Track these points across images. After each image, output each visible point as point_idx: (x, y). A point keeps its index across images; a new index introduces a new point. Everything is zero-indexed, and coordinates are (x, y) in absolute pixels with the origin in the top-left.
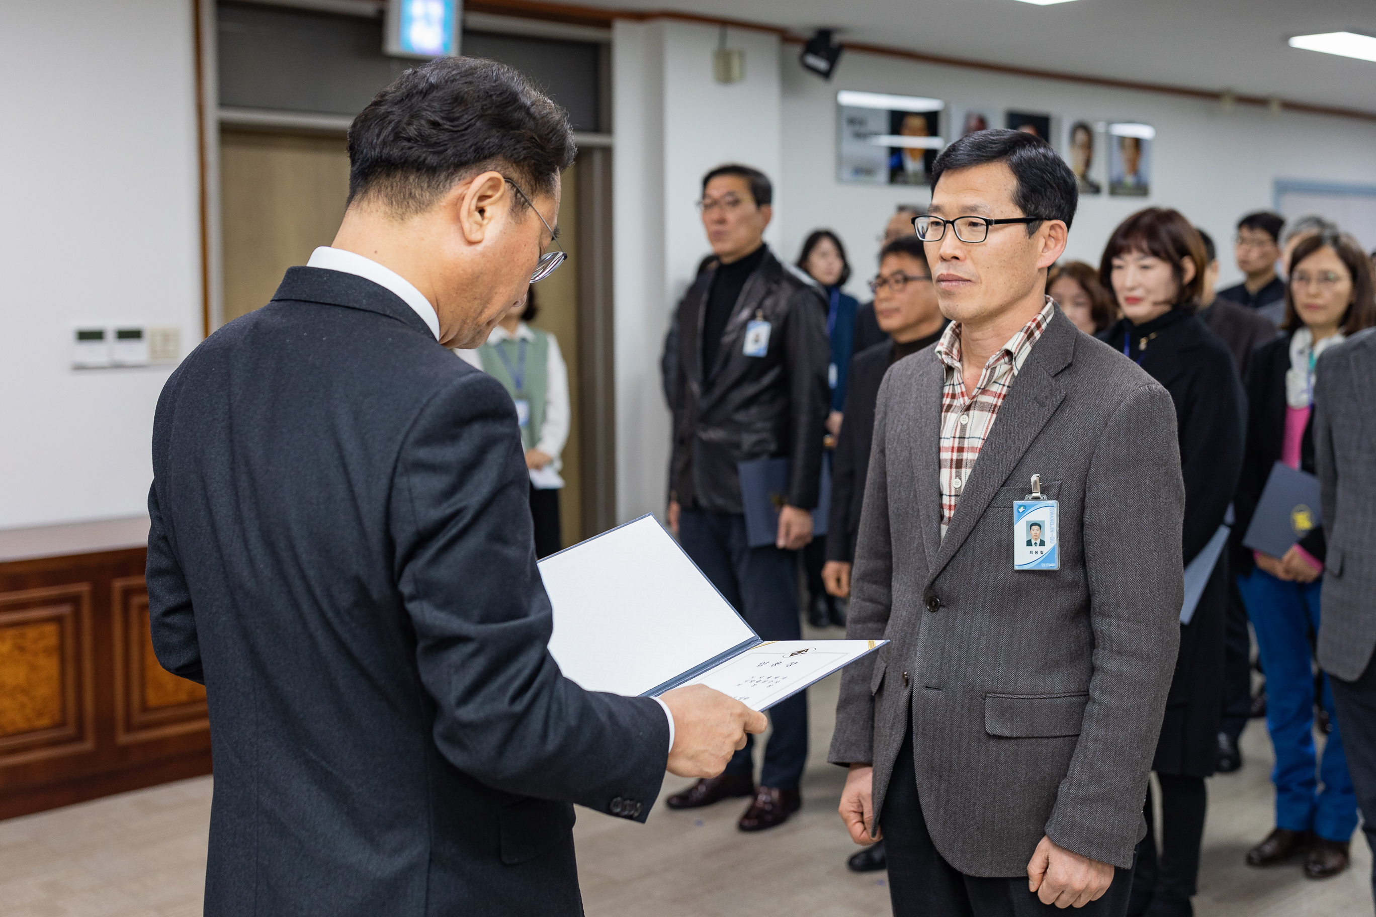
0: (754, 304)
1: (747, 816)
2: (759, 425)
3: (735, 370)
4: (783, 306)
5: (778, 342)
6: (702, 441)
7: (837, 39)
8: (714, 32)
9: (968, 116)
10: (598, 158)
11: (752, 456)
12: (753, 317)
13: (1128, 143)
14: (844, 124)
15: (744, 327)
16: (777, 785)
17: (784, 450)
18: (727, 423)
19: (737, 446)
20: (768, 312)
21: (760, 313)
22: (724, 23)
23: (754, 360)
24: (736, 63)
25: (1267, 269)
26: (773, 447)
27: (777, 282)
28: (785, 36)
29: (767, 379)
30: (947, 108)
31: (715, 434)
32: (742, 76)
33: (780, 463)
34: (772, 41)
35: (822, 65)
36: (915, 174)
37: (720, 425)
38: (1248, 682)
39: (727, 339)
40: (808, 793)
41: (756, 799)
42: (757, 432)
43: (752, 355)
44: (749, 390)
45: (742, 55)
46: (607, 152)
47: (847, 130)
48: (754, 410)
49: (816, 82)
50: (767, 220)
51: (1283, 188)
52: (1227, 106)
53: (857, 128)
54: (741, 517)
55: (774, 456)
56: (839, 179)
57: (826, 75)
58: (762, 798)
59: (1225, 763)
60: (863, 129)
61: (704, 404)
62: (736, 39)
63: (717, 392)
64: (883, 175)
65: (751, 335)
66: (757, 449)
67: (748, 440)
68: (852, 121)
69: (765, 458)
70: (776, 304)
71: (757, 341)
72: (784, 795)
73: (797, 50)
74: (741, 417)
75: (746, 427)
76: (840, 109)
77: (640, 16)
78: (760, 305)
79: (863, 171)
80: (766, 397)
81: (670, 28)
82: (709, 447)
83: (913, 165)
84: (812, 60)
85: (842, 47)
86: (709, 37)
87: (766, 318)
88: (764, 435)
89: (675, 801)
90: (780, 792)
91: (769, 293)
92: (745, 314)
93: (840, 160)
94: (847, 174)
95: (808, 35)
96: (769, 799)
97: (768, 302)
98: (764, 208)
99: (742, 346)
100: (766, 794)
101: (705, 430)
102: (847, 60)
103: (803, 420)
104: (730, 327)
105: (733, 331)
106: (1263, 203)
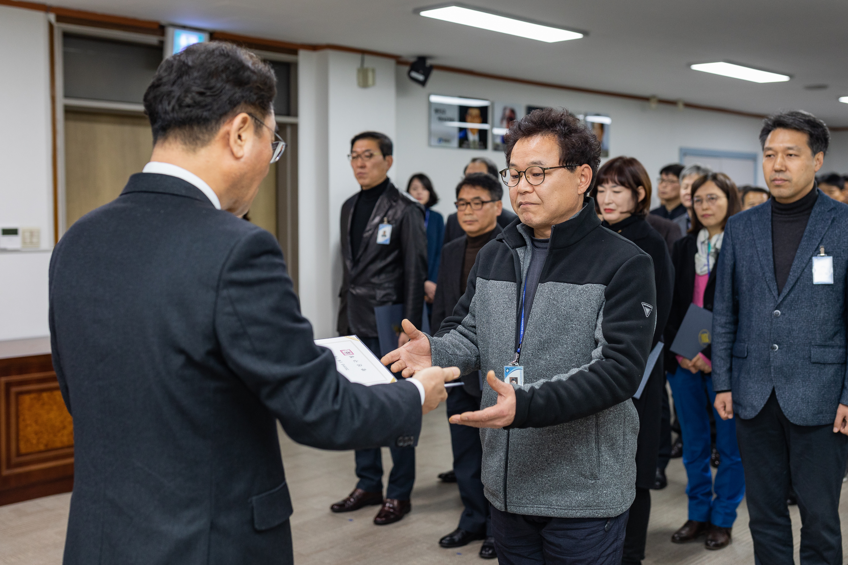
0: (382, 215)
1: (379, 516)
2: (386, 285)
3: (371, 253)
4: (399, 214)
5: (396, 236)
6: (352, 294)
7: (429, 62)
8: (357, 57)
9: (505, 109)
10: (289, 130)
11: (382, 303)
12: (382, 221)
13: (596, 126)
14: (433, 112)
15: (377, 227)
16: (395, 498)
17: (401, 300)
18: (367, 284)
19: (374, 297)
20: (390, 219)
21: (385, 219)
22: (363, 52)
23: (383, 246)
24: (370, 75)
25: (677, 197)
26: (394, 298)
27: (395, 201)
28: (399, 60)
29: (389, 259)
30: (493, 104)
31: (359, 291)
32: (374, 84)
33: (399, 306)
34: (392, 62)
35: (421, 77)
36: (474, 142)
37: (363, 285)
38: (670, 437)
39: (366, 235)
40: (415, 502)
41: (384, 505)
42: (385, 289)
43: (381, 243)
44: (380, 264)
45: (373, 71)
46: (295, 127)
47: (435, 116)
48: (383, 276)
49: (418, 87)
50: (390, 165)
51: (684, 153)
52: (654, 105)
53: (440, 115)
54: (377, 339)
55: (395, 303)
56: (430, 145)
57: (423, 83)
58: (387, 505)
59: (658, 483)
60: (443, 116)
61: (353, 273)
62: (370, 62)
63: (361, 265)
64: (455, 142)
65: (380, 232)
66: (385, 299)
67: (380, 294)
68: (437, 111)
69: (390, 304)
70: (395, 213)
71: (384, 235)
72: (400, 503)
73: (406, 68)
74: (375, 280)
75: (379, 286)
76: (430, 104)
77: (314, 48)
78: (385, 216)
79: (444, 140)
80: (390, 268)
81: (331, 54)
82: (356, 297)
83: (473, 137)
84: (414, 74)
85: (432, 67)
86: (354, 60)
87: (389, 222)
88: (388, 291)
89: (336, 507)
90: (398, 502)
91: (391, 207)
92: (377, 219)
93: (430, 134)
94: (434, 142)
95: (412, 60)
96: (391, 506)
97: (390, 213)
98: (387, 158)
99: (376, 238)
100: (390, 503)
101: (353, 288)
102: (435, 75)
103: (412, 281)
104: (368, 228)
105: (370, 230)
106: (673, 159)
